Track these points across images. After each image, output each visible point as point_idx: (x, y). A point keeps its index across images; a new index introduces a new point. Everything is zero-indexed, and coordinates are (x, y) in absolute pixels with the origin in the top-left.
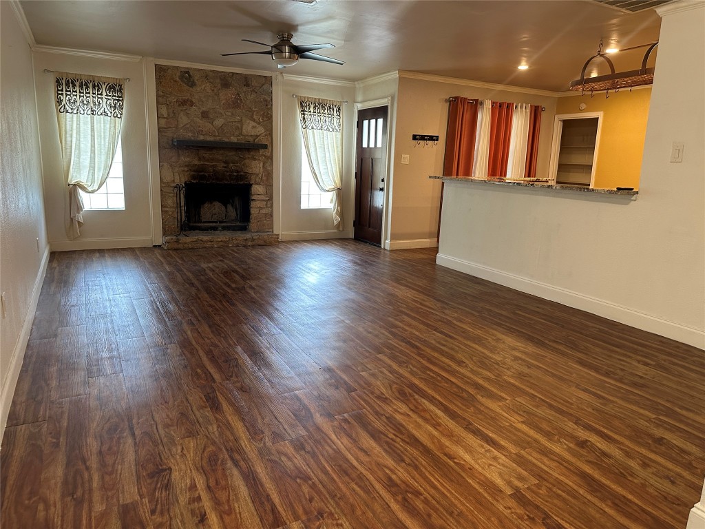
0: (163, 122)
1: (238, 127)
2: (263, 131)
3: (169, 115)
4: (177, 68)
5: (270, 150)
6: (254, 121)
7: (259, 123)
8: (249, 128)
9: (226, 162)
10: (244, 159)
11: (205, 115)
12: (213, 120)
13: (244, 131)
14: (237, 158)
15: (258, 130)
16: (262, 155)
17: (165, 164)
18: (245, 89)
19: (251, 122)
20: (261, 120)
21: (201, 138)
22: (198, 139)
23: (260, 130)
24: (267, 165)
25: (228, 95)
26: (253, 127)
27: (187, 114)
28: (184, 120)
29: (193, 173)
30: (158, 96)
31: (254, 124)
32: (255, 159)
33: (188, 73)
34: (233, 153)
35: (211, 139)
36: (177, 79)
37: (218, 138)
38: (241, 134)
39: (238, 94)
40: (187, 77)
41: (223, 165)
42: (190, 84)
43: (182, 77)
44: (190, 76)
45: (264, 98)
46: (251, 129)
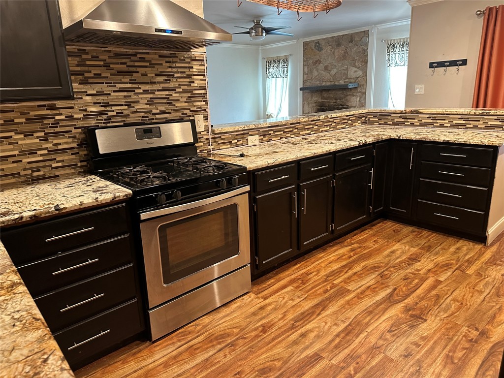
0: (305, 76)
1: (345, 73)
2: (361, 74)
3: (308, 72)
4: (313, 41)
5: (365, 87)
6: (355, 67)
7: (359, 68)
8: (352, 73)
9: (336, 99)
10: (347, 95)
11: (326, 68)
12: (330, 70)
13: (349, 75)
14: (342, 96)
15: (358, 73)
16: (359, 92)
17: (305, 102)
18: (350, 44)
19: (353, 68)
20: (360, 66)
21: (324, 84)
22: (323, 85)
23: (360, 73)
24: (362, 99)
25: (340, 51)
26: (355, 72)
27: (317, 70)
28: (315, 73)
29: (318, 107)
30: (304, 61)
31: (355, 69)
32: (354, 96)
33: (318, 42)
34: (341, 92)
35: (328, 84)
36: (313, 48)
37: (332, 83)
38: (347, 78)
39: (346, 49)
40: (318, 45)
41: (334, 101)
42: (319, 49)
43: (316, 46)
44: (319, 44)
45: (363, 48)
46: (353, 73)
